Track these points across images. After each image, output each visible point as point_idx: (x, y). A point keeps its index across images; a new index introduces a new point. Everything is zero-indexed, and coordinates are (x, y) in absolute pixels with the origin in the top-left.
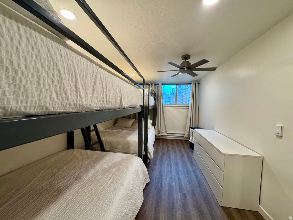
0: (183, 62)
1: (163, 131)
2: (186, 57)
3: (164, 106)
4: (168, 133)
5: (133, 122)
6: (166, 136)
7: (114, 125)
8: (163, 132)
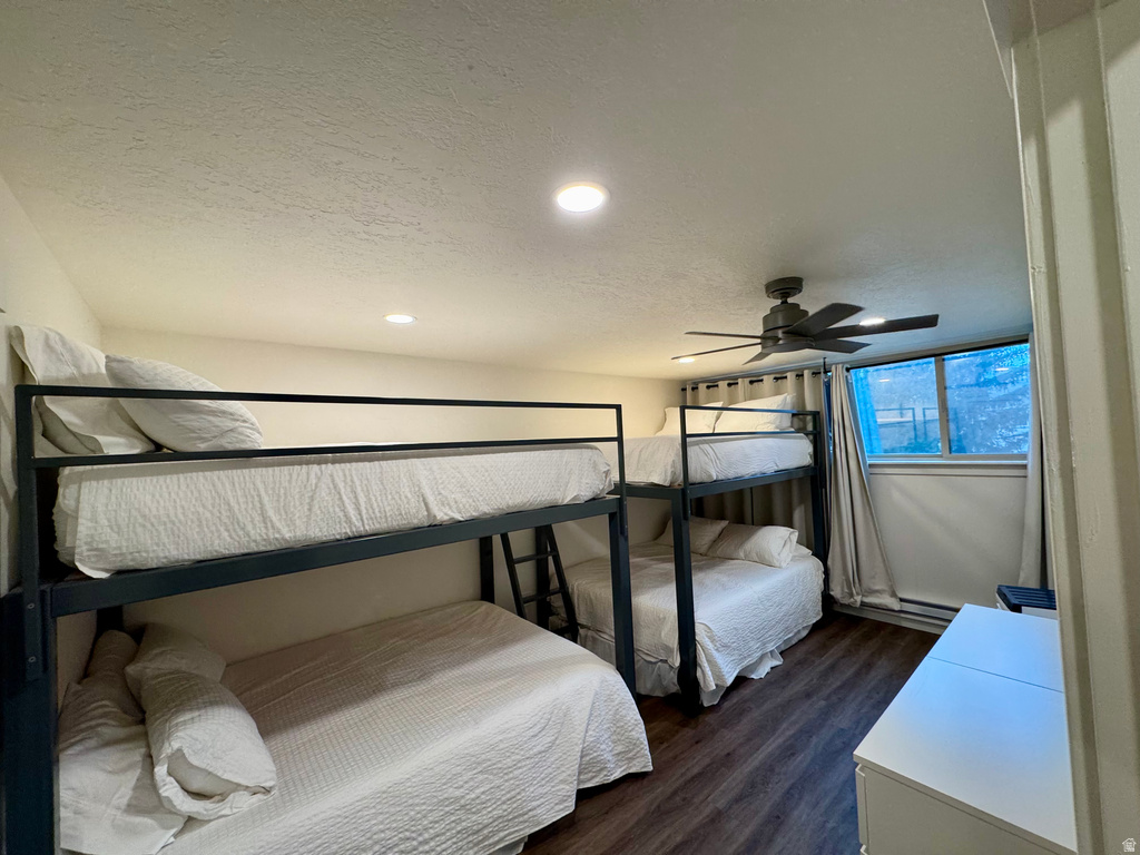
0: (774, 310)
1: (877, 588)
2: (785, 287)
3: (871, 466)
4: (902, 600)
5: (718, 533)
6: (894, 611)
7: (656, 538)
8: (877, 591)
